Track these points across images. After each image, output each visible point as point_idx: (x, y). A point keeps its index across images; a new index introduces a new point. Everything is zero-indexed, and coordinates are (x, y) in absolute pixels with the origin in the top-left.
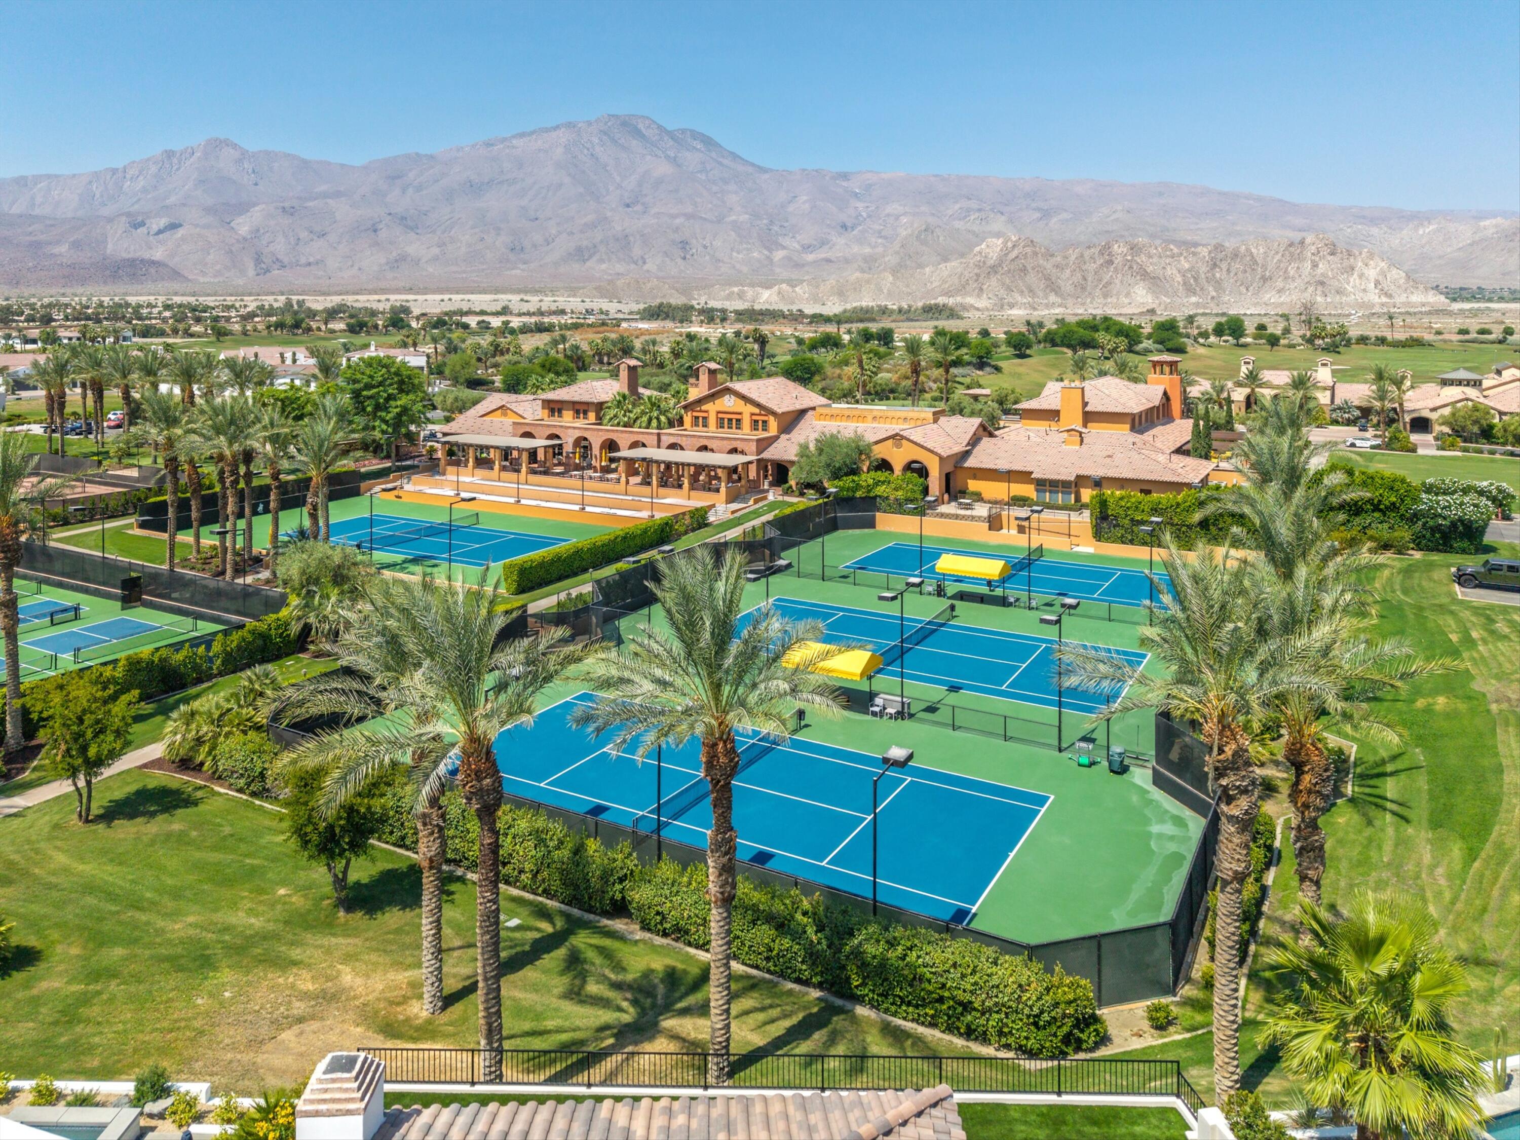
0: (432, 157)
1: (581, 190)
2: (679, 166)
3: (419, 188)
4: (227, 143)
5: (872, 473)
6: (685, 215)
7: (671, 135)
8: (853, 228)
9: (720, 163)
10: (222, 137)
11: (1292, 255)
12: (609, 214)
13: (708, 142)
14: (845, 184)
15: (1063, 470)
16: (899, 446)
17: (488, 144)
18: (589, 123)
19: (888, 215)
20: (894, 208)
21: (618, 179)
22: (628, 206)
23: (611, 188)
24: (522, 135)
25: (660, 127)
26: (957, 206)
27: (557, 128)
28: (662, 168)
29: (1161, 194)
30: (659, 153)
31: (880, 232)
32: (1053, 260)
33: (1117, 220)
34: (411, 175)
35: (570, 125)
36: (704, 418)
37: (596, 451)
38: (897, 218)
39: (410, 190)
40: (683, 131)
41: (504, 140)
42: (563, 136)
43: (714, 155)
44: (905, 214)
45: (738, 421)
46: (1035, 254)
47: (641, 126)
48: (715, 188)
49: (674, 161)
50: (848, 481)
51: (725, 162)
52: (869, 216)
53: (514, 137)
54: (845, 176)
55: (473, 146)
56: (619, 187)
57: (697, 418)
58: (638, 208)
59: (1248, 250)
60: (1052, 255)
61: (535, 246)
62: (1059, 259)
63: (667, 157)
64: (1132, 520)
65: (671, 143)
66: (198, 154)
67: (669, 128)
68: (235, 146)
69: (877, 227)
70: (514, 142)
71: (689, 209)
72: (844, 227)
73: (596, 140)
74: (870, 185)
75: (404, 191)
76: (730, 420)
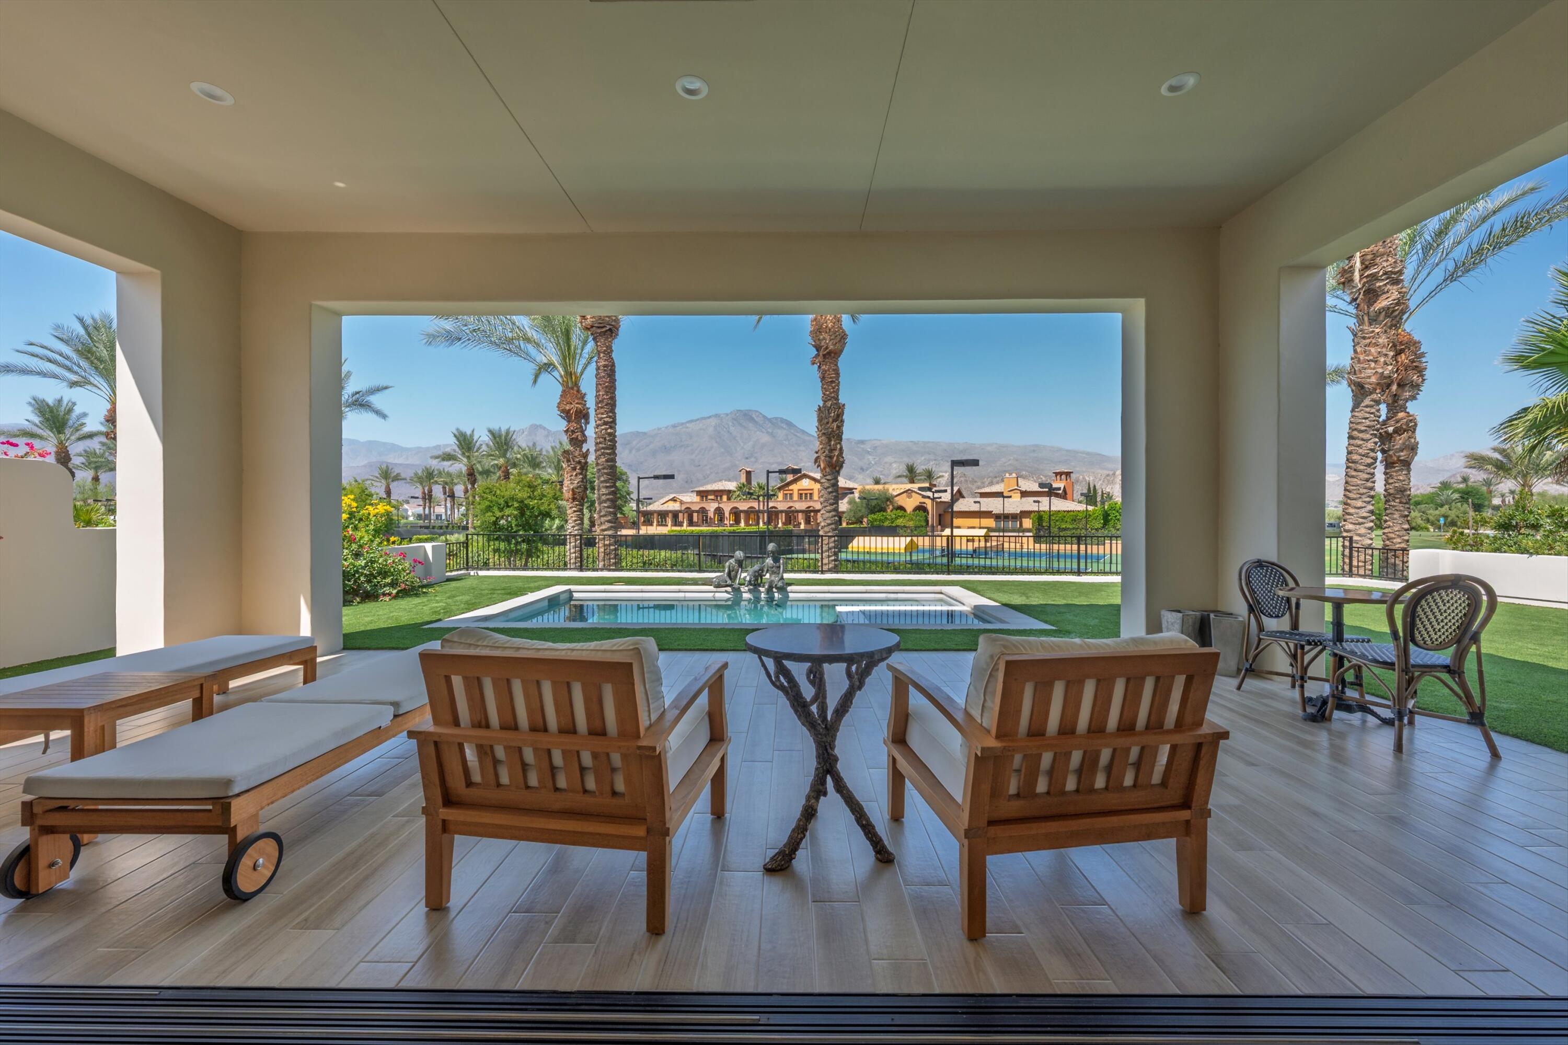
0: (645, 434)
1: (723, 450)
2: (774, 437)
3: (638, 450)
4: (541, 426)
5: (894, 511)
6: (777, 463)
7: (770, 420)
8: (867, 470)
9: (796, 435)
10: (538, 424)
11: (1108, 481)
12: (737, 463)
13: (790, 424)
14: (862, 446)
15: (1011, 509)
16: (910, 497)
17: (674, 426)
18: (727, 415)
19: (886, 463)
20: (889, 459)
21: (742, 444)
22: (747, 458)
23: (738, 449)
24: (691, 421)
25: (764, 416)
26: (923, 458)
27: (710, 417)
28: (765, 438)
29: (1034, 451)
30: (764, 430)
31: (881, 472)
32: (976, 485)
33: (1011, 464)
34: (634, 443)
35: (717, 416)
36: (791, 494)
37: (727, 515)
38: (891, 464)
39: (634, 451)
40: (776, 418)
41: (682, 424)
42: (713, 422)
43: (792, 431)
44: (895, 462)
45: (811, 494)
46: (966, 481)
47: (754, 416)
48: (793, 449)
49: (772, 435)
50: (878, 516)
51: (798, 435)
52: (876, 463)
53: (689, 422)
54: (862, 442)
55: (666, 427)
56: (743, 448)
57: (786, 494)
58: (753, 459)
59: (1084, 478)
60: (976, 482)
61: (698, 480)
62: (979, 484)
63: (768, 433)
64: (1059, 528)
65: (770, 424)
66: (526, 433)
67: (769, 417)
68: (544, 428)
69: (880, 469)
70: (688, 425)
71: (780, 460)
72: (862, 469)
73: (731, 424)
74: (876, 447)
75: (630, 451)
76: (806, 494)
